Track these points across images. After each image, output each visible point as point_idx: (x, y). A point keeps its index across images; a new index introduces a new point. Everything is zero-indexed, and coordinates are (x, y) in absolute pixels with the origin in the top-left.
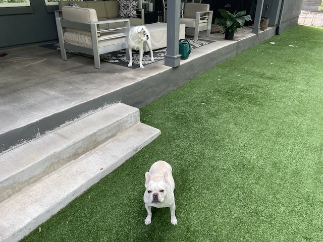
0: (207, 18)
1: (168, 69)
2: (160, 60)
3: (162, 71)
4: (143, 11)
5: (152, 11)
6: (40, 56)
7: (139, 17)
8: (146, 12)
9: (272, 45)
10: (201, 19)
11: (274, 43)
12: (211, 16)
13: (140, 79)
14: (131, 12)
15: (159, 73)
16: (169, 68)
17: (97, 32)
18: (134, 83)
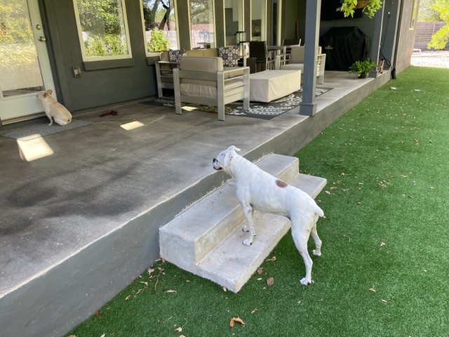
1: (306, 118)
2: (289, 110)
4: (245, 58)
6: (154, 113)
9: (394, 90)
11: (395, 88)
12: (324, 60)
13: (286, 129)
14: (230, 62)
15: (301, 123)
18: (282, 133)
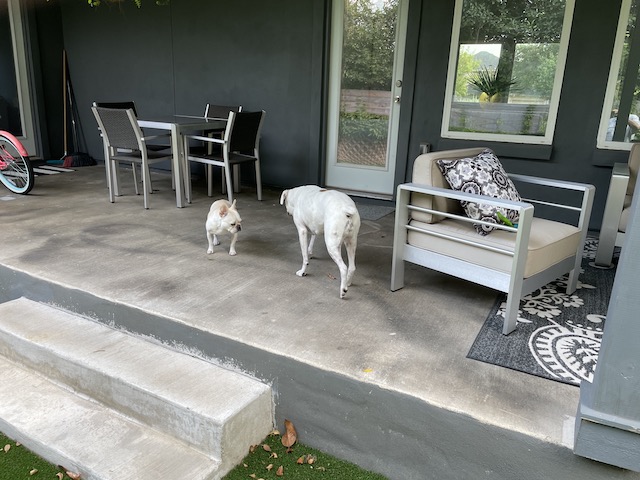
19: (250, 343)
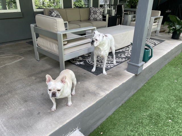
0: (158, 22)
1: (131, 77)
2: (121, 62)
3: (125, 81)
4: (107, 16)
5: (114, 15)
6: (21, 54)
7: (104, 20)
8: (110, 17)
10: (154, 22)
12: (161, 20)
14: (98, 16)
16: (132, 75)
17: (62, 40)
18: (95, 102)
19: (65, 123)
